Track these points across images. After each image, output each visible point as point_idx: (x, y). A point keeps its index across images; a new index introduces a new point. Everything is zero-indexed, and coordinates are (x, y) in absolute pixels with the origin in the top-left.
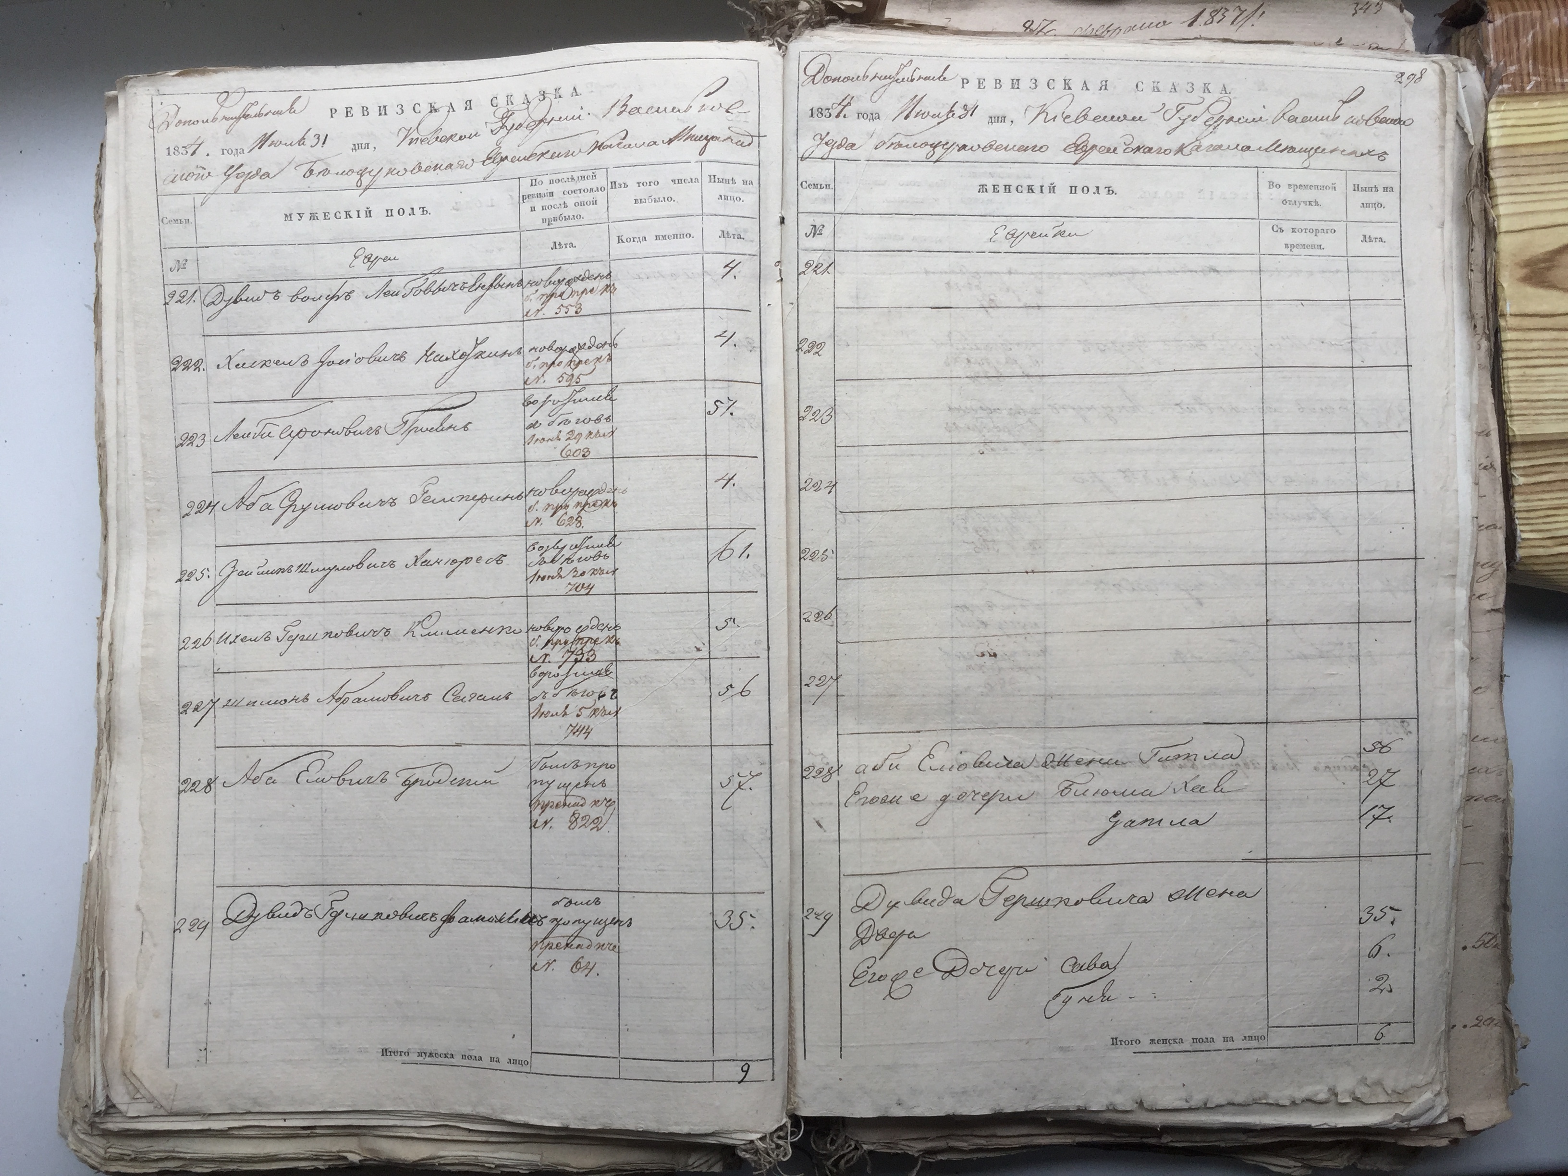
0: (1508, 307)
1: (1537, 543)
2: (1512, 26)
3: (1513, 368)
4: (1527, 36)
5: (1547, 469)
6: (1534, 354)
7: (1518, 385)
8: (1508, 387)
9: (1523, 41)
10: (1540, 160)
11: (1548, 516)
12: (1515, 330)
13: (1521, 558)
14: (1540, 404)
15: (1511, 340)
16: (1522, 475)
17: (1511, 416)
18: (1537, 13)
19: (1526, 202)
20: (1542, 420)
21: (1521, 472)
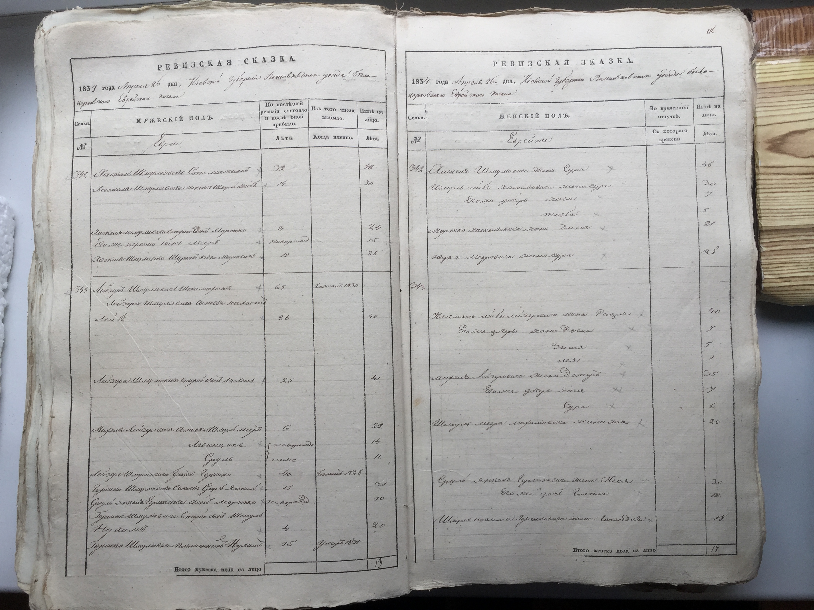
0: (761, 164)
1: (773, 280)
2: (765, 23)
3: (762, 193)
4: (773, 28)
5: (779, 243)
6: (773, 186)
7: (765, 201)
8: (759, 203)
9: (771, 31)
10: (778, 90)
11: (778, 267)
12: (763, 174)
13: (765, 288)
14: (775, 211)
15: (761, 179)
16: (765, 247)
17: (760, 217)
18: (778, 17)
19: (770, 111)
20: (776, 219)
21: (765, 245)
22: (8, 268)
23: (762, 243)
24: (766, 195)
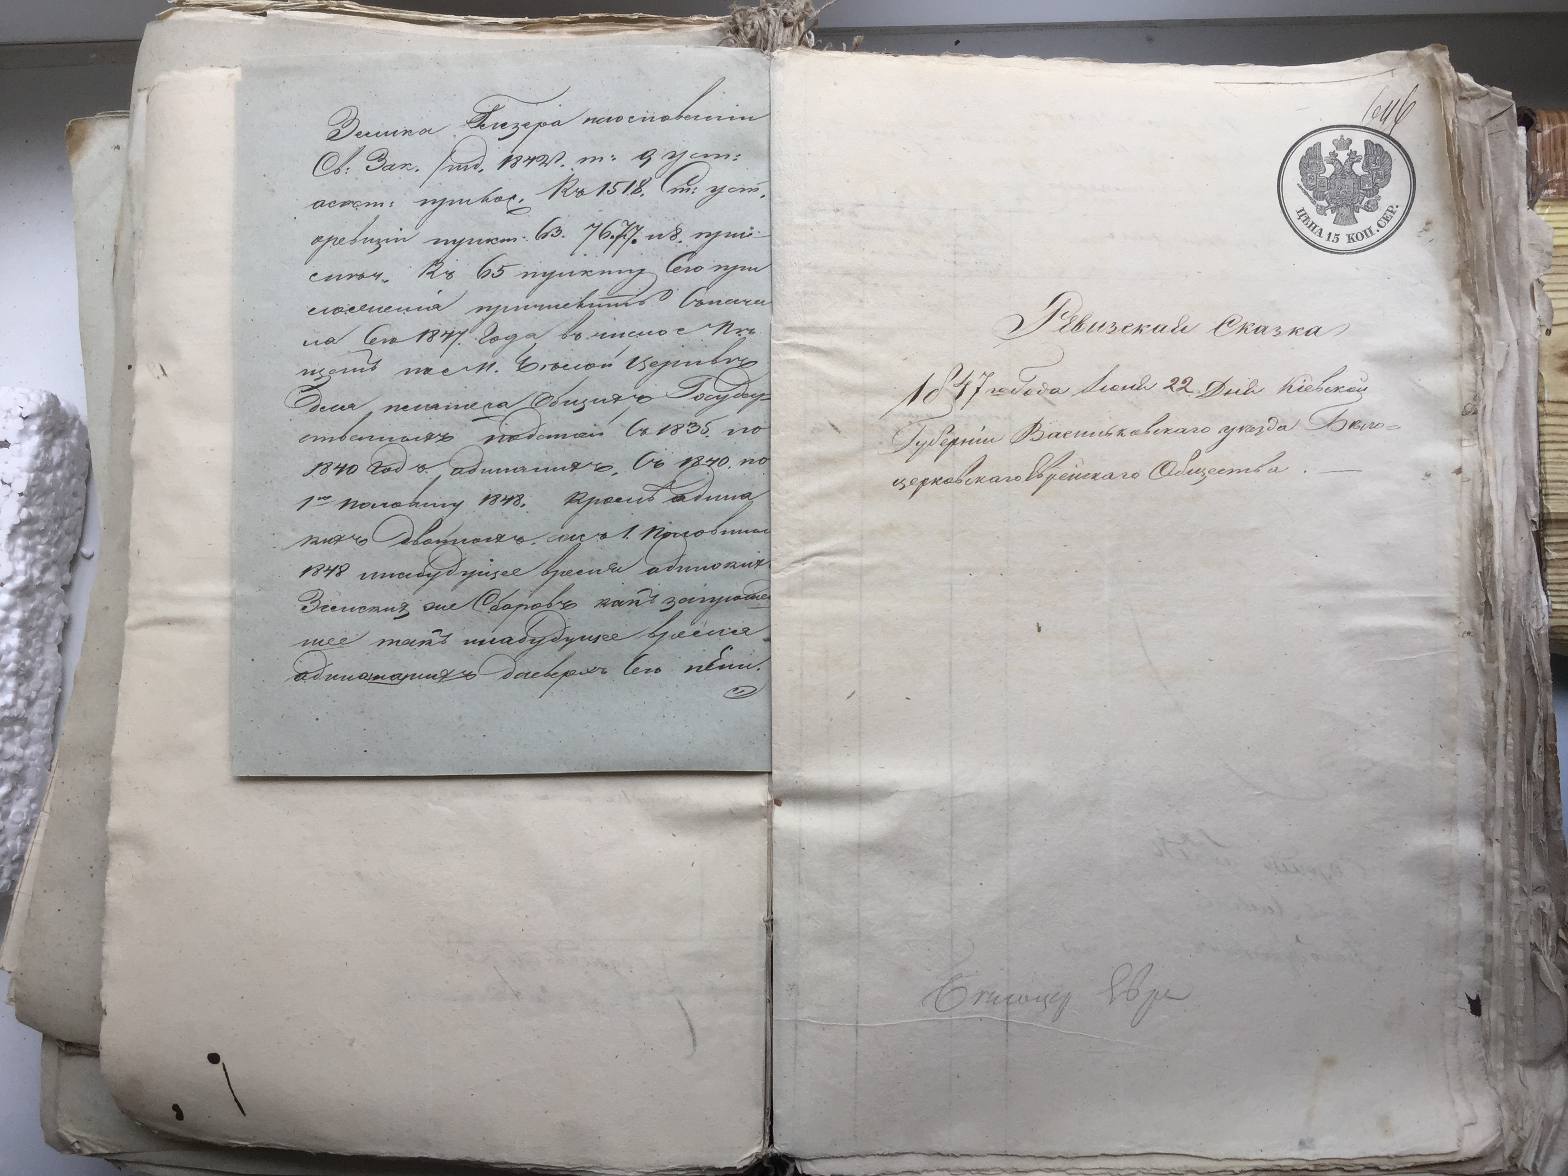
22: (73, 545)
23: (1549, 544)
24: (1557, 454)
